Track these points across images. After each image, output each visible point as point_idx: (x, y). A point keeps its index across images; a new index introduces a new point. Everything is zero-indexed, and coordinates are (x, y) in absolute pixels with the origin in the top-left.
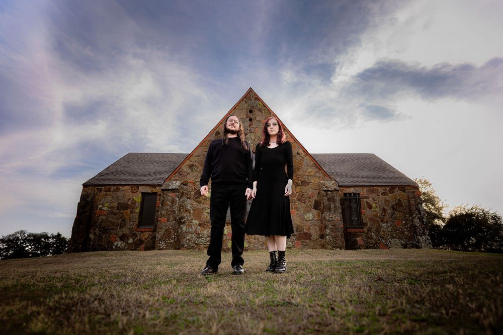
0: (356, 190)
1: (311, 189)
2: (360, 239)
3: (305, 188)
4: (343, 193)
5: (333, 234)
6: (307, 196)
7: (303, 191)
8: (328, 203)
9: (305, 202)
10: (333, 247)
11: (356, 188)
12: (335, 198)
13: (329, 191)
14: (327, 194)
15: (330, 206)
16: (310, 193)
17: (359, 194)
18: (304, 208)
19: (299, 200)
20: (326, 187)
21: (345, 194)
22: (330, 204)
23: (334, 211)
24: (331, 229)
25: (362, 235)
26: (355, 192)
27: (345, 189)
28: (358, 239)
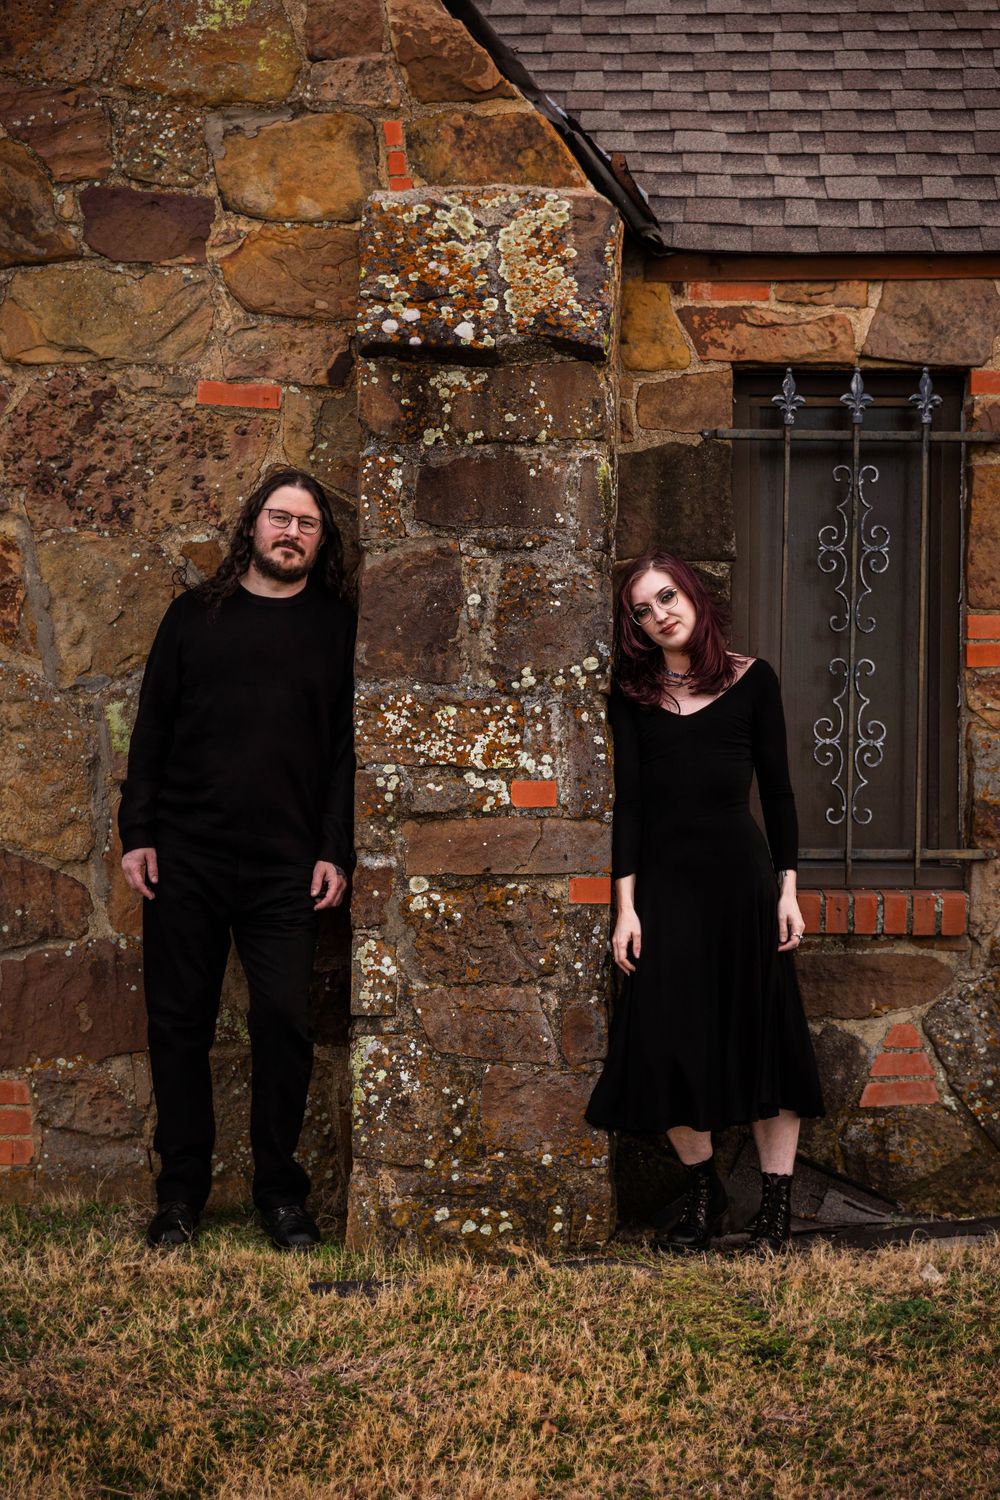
0: (926, 320)
1: (228, 315)
2: (897, 1039)
3: (141, 292)
4: (720, 369)
5: (443, 1008)
6: (163, 416)
7: (101, 347)
8: (419, 539)
9: (120, 516)
10: (429, 1194)
11: (928, 293)
12: (538, 459)
13: (446, 352)
14: (422, 410)
15: (450, 596)
16: (214, 365)
17: (954, 380)
18: (109, 603)
19: (43, 484)
20: (426, 294)
21: (754, 378)
22: (447, 556)
23: (503, 672)
24: (427, 934)
25: (930, 978)
26: (906, 344)
27: (769, 304)
28: (872, 1035)
